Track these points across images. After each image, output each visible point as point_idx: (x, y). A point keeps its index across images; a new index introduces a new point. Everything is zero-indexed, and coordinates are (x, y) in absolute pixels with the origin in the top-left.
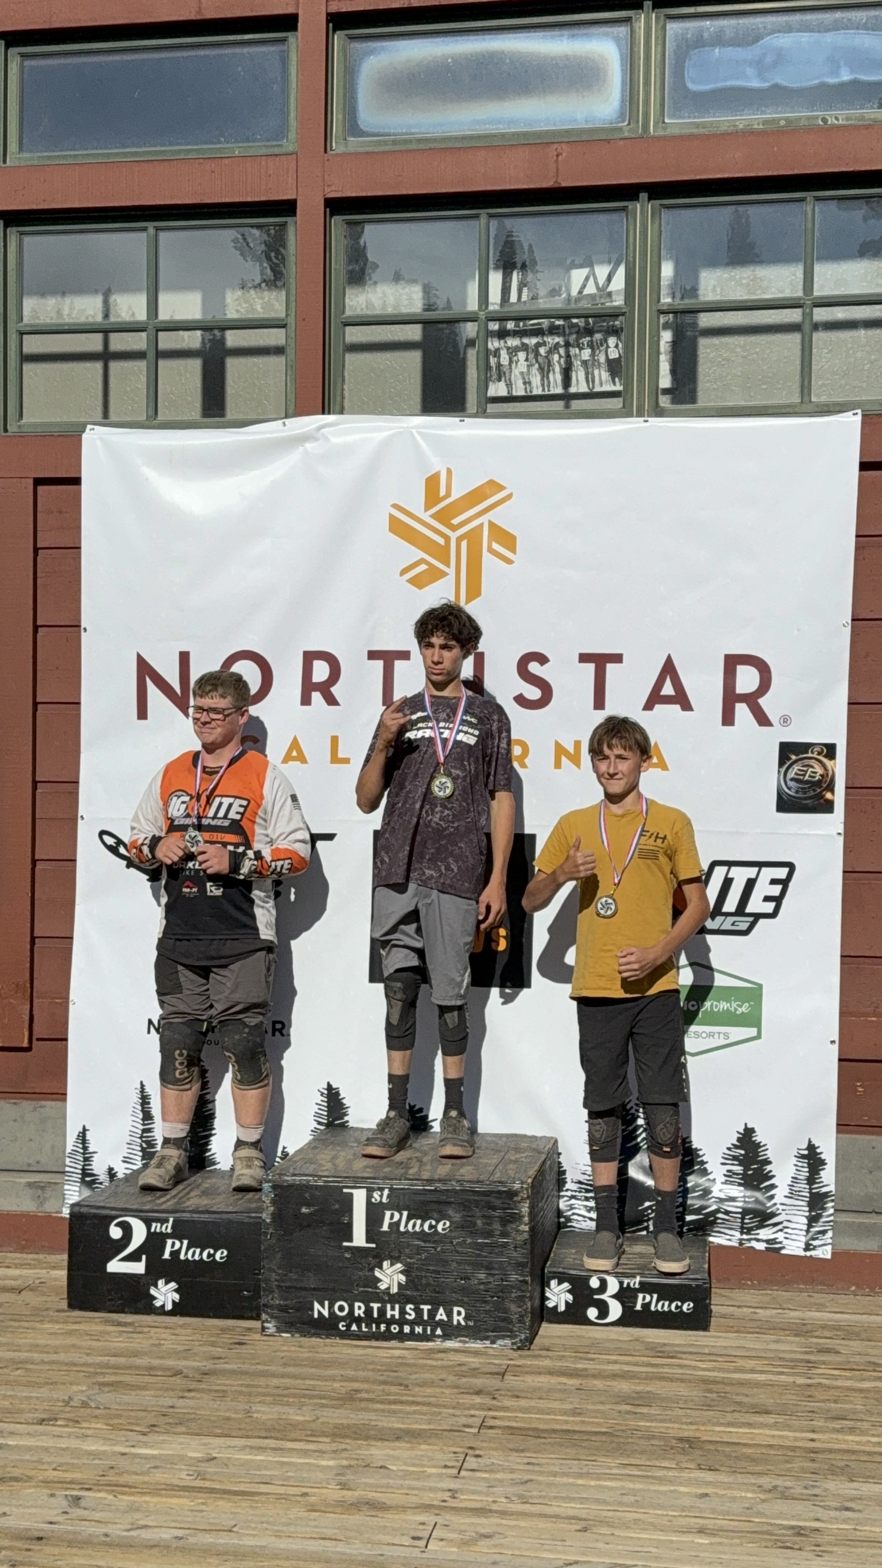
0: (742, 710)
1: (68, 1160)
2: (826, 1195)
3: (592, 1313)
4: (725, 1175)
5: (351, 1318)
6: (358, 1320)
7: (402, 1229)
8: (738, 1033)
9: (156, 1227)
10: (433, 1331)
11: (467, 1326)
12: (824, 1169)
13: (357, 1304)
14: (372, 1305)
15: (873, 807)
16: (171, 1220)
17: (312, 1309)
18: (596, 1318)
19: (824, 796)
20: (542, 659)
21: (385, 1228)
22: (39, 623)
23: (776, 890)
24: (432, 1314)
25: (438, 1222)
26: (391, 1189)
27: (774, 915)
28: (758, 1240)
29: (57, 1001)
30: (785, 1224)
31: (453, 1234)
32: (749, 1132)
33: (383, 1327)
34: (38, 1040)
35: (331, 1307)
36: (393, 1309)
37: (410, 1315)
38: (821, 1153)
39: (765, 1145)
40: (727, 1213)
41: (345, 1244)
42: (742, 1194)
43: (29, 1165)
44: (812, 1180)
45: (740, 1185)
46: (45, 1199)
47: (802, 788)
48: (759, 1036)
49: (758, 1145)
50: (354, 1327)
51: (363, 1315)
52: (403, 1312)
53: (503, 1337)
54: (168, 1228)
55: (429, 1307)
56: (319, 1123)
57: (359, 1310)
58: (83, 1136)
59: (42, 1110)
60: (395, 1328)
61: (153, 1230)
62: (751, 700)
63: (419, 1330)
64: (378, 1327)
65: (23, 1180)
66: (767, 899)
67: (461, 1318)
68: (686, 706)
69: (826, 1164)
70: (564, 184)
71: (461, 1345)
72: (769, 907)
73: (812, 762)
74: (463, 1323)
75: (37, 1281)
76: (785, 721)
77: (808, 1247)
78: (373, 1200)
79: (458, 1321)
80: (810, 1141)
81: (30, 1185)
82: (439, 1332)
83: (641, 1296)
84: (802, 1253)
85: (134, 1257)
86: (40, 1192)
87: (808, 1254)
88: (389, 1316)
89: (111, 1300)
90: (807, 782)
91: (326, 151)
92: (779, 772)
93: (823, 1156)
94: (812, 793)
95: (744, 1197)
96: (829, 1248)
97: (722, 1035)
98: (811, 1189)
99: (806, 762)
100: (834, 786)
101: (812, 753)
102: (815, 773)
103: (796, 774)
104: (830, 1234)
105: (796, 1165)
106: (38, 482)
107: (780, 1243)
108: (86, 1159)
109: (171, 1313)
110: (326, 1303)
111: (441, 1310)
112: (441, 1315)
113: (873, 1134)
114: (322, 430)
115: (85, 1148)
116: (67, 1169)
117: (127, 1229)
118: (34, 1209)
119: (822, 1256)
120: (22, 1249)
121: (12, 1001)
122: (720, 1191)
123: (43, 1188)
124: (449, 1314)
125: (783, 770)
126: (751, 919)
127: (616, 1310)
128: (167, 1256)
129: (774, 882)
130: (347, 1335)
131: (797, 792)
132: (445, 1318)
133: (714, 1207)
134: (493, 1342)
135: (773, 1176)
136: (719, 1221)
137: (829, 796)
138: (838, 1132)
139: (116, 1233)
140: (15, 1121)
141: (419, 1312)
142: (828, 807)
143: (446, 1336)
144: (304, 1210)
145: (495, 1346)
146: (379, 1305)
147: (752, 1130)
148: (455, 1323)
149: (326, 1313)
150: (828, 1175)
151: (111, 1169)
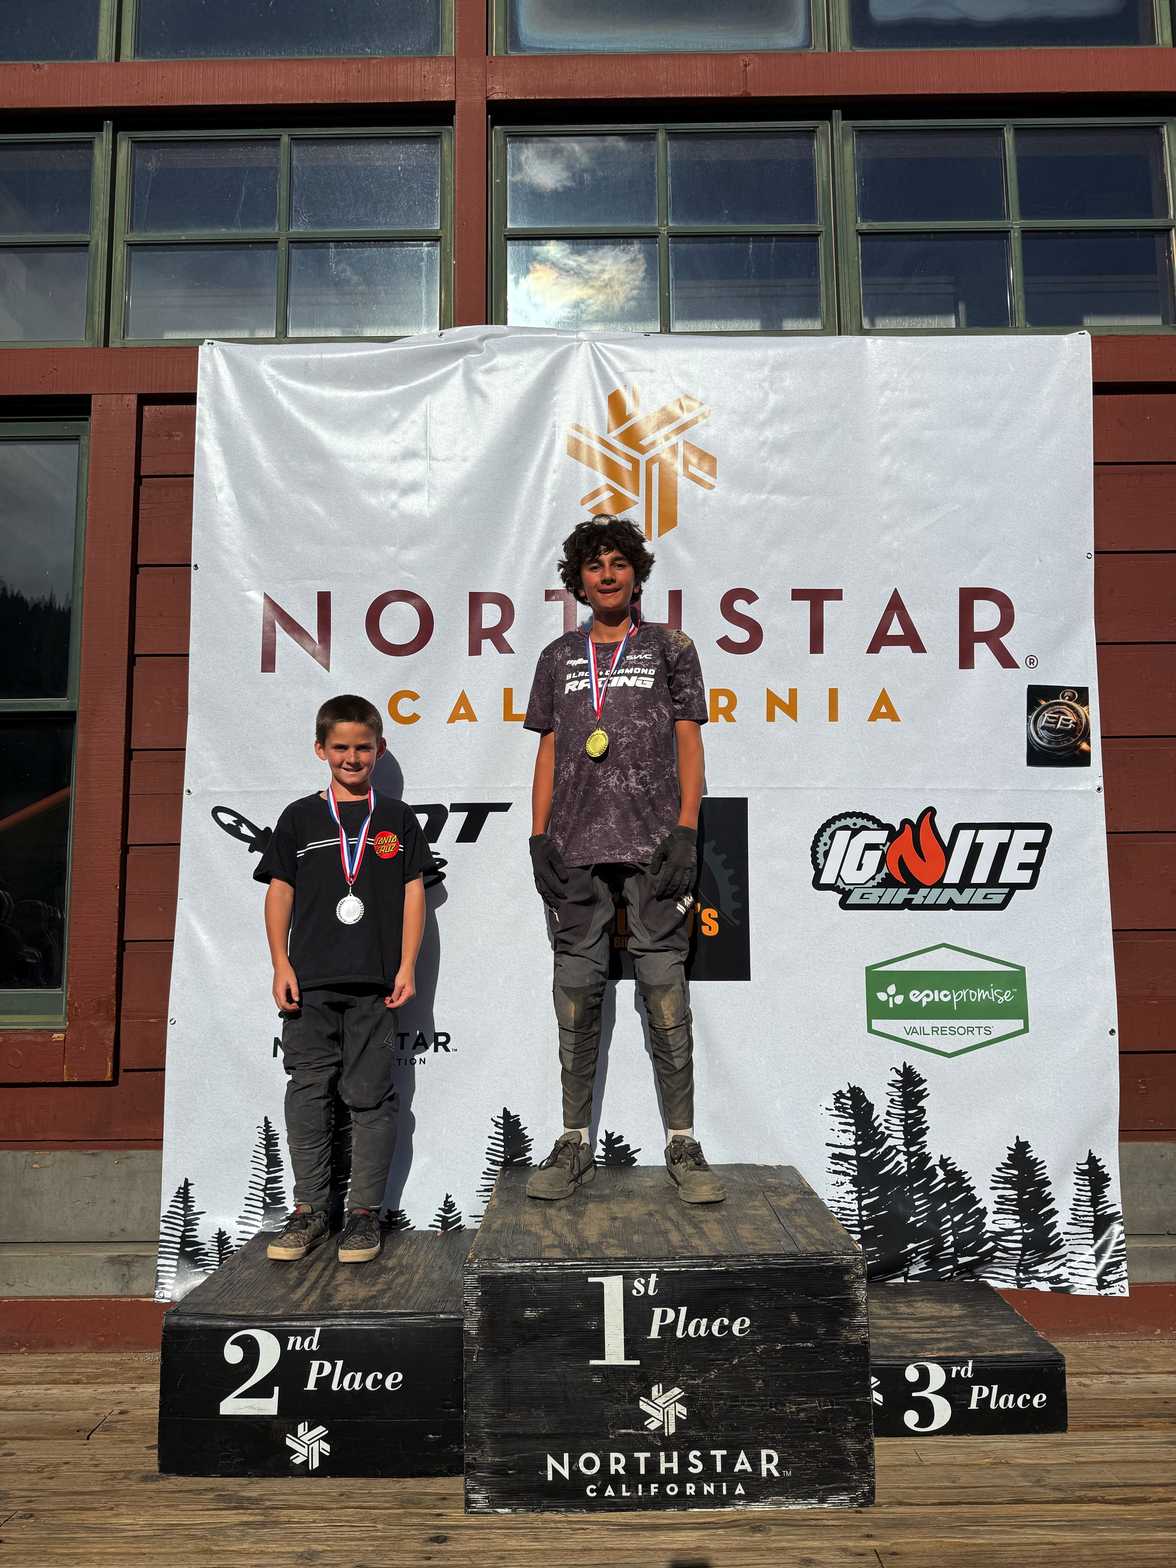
0: (982, 652)
1: (163, 1225)
2: (1112, 1218)
3: (911, 1418)
4: (996, 1202)
5: (605, 1477)
6: (616, 1481)
7: (679, 1334)
8: (1001, 1026)
9: (295, 1343)
10: (731, 1489)
11: (782, 1478)
12: (1108, 1185)
13: (613, 1456)
14: (636, 1455)
15: (1132, 758)
16: (318, 1330)
17: (545, 1468)
18: (916, 1425)
19: (1079, 746)
20: (750, 596)
21: (654, 1334)
22: (139, 563)
23: (1031, 856)
24: (729, 1462)
25: (732, 1320)
26: (659, 1274)
27: (1031, 885)
28: (1039, 1279)
29: (152, 1020)
30: (1069, 1256)
31: (755, 1337)
32: (1022, 1147)
33: (654, 1489)
34: (125, 1071)
35: (573, 1461)
36: (669, 1459)
37: (695, 1467)
38: (1103, 1166)
39: (1042, 1162)
40: (1006, 1250)
41: (593, 1362)
42: (1019, 1225)
43: (111, 1234)
44: (1096, 1200)
45: (1014, 1213)
46: (132, 1279)
47: (1055, 738)
48: (1026, 1030)
49: (1034, 1163)
50: (609, 1492)
51: (622, 1472)
52: (684, 1463)
53: (837, 1491)
54: (313, 1343)
55: (724, 1452)
57: (617, 1464)
58: (184, 1194)
59: (128, 1161)
60: (672, 1489)
61: (290, 1348)
62: (992, 638)
63: (709, 1489)
64: (647, 1489)
65: (101, 1255)
66: (1023, 866)
67: (772, 1467)
68: (918, 647)
69: (1110, 1179)
70: (753, 95)
71: (774, 1508)
72: (1025, 876)
73: (1064, 709)
74: (776, 1474)
75: (117, 1410)
76: (1032, 661)
77: (1102, 1284)
78: (634, 1292)
79: (768, 1470)
80: (1090, 1154)
81: (112, 1260)
82: (740, 1490)
83: (976, 1389)
84: (1095, 1292)
85: (261, 1391)
86: (125, 1269)
87: (1103, 1292)
88: (663, 1471)
89: (224, 1458)
90: (1060, 731)
91: (487, 54)
92: (1028, 719)
93: (1105, 1171)
94: (1066, 744)
95: (1021, 1228)
96: (1125, 1283)
97: (982, 1030)
98: (1095, 1212)
99: (1057, 708)
100: (1089, 735)
101: (1063, 698)
102: (1069, 720)
103: (1047, 722)
104: (1124, 1266)
105: (1076, 1184)
106: (144, 400)
107: (1066, 1280)
108: (188, 1223)
109: (317, 1473)
110: (566, 1456)
111: (742, 1456)
112: (742, 1464)
113: (1157, 1139)
114: (486, 341)
115: (187, 1208)
116: (162, 1237)
117: (251, 1348)
118: (117, 1293)
119: (1118, 1294)
121: (93, 1023)
122: (994, 1222)
123: (128, 1264)
124: (755, 1461)
125: (1032, 717)
127: (943, 1412)
128: (311, 1386)
129: (1029, 846)
130: (600, 1504)
131: (1049, 742)
132: (748, 1467)
133: (991, 1244)
134: (822, 1501)
135: (1053, 1199)
136: (996, 1260)
137: (1084, 746)
138: (1121, 1139)
139: (233, 1354)
140: (93, 1177)
141: (709, 1461)
142: (1083, 760)
143: (751, 1497)
144: (529, 1314)
145: (826, 1506)
146: (648, 1455)
147: (1026, 1145)
148: (764, 1474)
149: (565, 1473)
150: (1113, 1193)
151: (221, 1234)
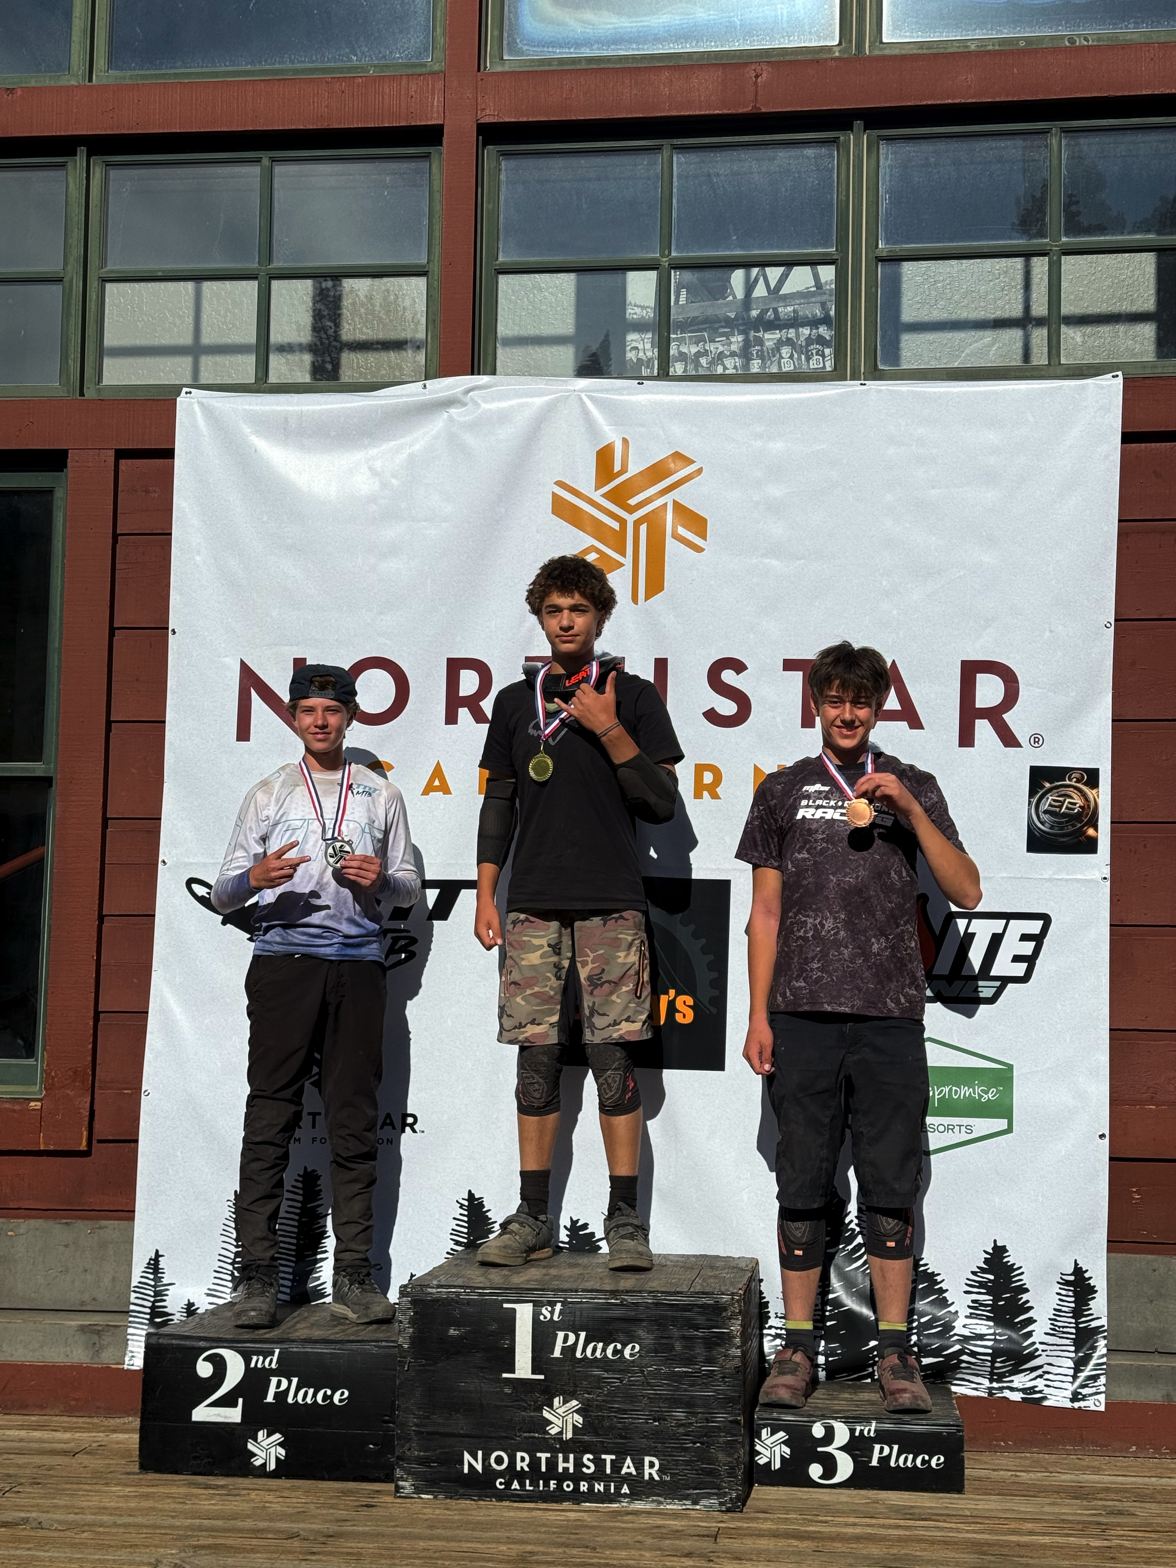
0: (983, 728)
1: (133, 1295)
2: (1097, 1330)
3: (815, 1471)
4: (969, 1307)
5: (512, 1473)
6: (521, 1476)
7: (578, 1355)
8: (983, 1125)
9: (257, 1361)
10: (618, 1488)
11: (662, 1482)
12: (1094, 1298)
13: (519, 1455)
14: (539, 1455)
15: (1145, 846)
16: (277, 1351)
17: (462, 1463)
18: (820, 1478)
19: (1085, 832)
20: (739, 667)
21: (557, 1353)
22: (116, 625)
23: (1028, 948)
24: (617, 1466)
25: (624, 1345)
26: (564, 1303)
27: (1025, 979)
28: (1012, 1389)
29: (126, 1091)
30: (1046, 1368)
31: (645, 1362)
32: (999, 1251)
33: (553, 1484)
34: (99, 1141)
35: (486, 1458)
36: (566, 1460)
37: (588, 1468)
38: (1090, 1278)
39: (1020, 1268)
40: (973, 1354)
41: (505, 1375)
42: (992, 1331)
43: (83, 1303)
44: (1079, 1311)
45: (988, 1319)
46: (102, 1348)
47: (1058, 823)
48: (1009, 1130)
49: (1011, 1268)
50: (515, 1485)
51: (526, 1469)
52: (579, 1464)
53: (708, 1496)
54: (272, 1362)
55: (613, 1457)
56: (457, 1243)
57: (523, 1461)
58: (154, 1266)
59: (101, 1232)
60: (568, 1486)
61: (253, 1365)
62: (995, 715)
63: (599, 1487)
64: (546, 1484)
65: (74, 1323)
66: (1017, 959)
67: (654, 1472)
68: (915, 723)
69: (1096, 1291)
70: (764, 110)
71: (654, 1506)
72: (1020, 969)
73: (1070, 792)
74: (657, 1478)
75: (95, 1445)
76: (1037, 740)
77: (1076, 1397)
78: (542, 1318)
79: (650, 1474)
80: (1076, 1264)
81: (82, 1329)
82: (625, 1490)
83: (877, 1447)
84: (1069, 1405)
85: (227, 1401)
86: (95, 1338)
87: (1076, 1405)
88: (560, 1470)
89: (195, 1458)
90: (1064, 815)
91: (479, 70)
92: (1030, 803)
93: (1092, 1282)
94: (1071, 829)
95: (994, 1334)
96: (1102, 1398)
97: (963, 1128)
98: (1077, 1323)
99: (1063, 791)
100: (1097, 820)
101: (1070, 780)
102: (1075, 804)
103: (1050, 805)
104: (1103, 1380)
105: (1058, 1294)
106: (121, 454)
107: (1040, 1392)
108: (157, 1294)
109: (274, 1475)
110: (480, 1453)
111: (629, 1461)
112: (629, 1467)
113: (1152, 1253)
114: (471, 394)
115: (157, 1279)
116: (132, 1307)
117: (220, 1365)
118: (88, 1361)
119: (1093, 1408)
120: (70, 1411)
121: (69, 1092)
122: (964, 1326)
123: (98, 1333)
124: (639, 1466)
125: (1034, 801)
126: (998, 984)
127: (845, 1467)
128: (270, 1398)
129: (1025, 938)
130: (506, 1496)
131: (1052, 828)
132: (633, 1470)
133: (957, 1347)
134: (695, 1503)
135: (1031, 1308)
136: (963, 1365)
137: (1091, 832)
138: (1109, 1250)
139: (204, 1369)
140: (66, 1246)
141: (599, 1464)
142: (1090, 846)
143: (634, 1495)
144: (452, 1332)
145: (698, 1507)
146: (549, 1455)
147: (1004, 1249)
148: (647, 1477)
149: (479, 1468)
150: (1099, 1306)
151: (190, 1305)
